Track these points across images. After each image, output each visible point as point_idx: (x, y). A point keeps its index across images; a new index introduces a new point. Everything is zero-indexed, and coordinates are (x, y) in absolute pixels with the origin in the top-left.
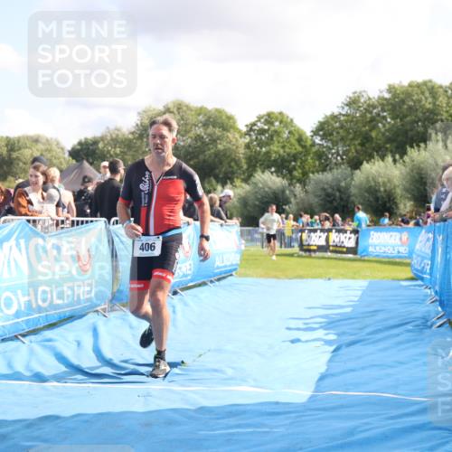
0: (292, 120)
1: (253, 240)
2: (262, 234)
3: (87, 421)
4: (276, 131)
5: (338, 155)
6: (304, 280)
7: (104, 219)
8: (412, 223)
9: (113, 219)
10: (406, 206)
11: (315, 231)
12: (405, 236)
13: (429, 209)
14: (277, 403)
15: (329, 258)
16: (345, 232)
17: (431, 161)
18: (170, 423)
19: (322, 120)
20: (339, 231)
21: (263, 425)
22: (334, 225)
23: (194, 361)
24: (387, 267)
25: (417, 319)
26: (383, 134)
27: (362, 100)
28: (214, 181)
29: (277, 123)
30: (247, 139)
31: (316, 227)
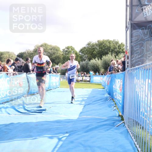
0: (74, 49)
1: (64, 78)
2: (66, 77)
3: (21, 125)
4: (70, 51)
5: (86, 57)
6: (77, 89)
7: (26, 73)
8: (104, 74)
9: (28, 73)
10: (102, 70)
11: (79, 76)
12: (102, 78)
13: (108, 71)
14: (70, 119)
15: (83, 83)
16: (87, 77)
17: (108, 59)
18: (42, 125)
19: (82, 48)
20: (86, 76)
21: (66, 125)
22: (84, 75)
23: (49, 109)
24: (97, 85)
25: (104, 98)
26: (97, 52)
27: (91, 44)
28: (54, 64)
29: (70, 49)
30: (63, 53)
31: (80, 75)
